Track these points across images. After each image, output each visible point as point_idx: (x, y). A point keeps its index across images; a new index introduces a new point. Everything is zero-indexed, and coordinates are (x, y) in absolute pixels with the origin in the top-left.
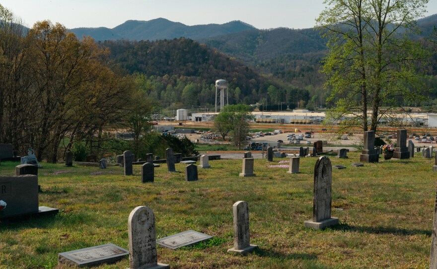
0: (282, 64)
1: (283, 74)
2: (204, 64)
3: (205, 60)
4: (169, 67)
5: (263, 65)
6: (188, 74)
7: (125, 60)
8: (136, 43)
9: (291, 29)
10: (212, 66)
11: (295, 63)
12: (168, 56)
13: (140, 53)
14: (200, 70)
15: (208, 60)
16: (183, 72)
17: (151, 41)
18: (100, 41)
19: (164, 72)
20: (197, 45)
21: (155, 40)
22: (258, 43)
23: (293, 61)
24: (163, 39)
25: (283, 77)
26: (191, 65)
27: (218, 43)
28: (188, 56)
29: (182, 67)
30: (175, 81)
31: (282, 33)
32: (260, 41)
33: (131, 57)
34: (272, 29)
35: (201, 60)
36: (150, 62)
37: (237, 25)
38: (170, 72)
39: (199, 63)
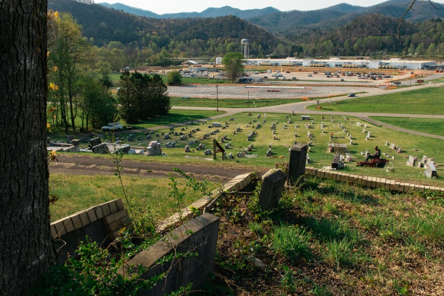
0: (292, 32)
1: (291, 37)
2: (242, 31)
3: (243, 28)
4: (221, 33)
5: (280, 32)
6: (232, 37)
7: (196, 29)
8: (205, 19)
9: (300, 11)
10: (246, 32)
11: (300, 31)
12: (221, 26)
13: (205, 24)
14: (239, 35)
15: (244, 28)
16: (229, 36)
17: (213, 17)
18: (184, 18)
19: (219, 36)
20: (239, 19)
21: (215, 17)
22: (280, 19)
23: (298, 30)
24: (219, 16)
25: (291, 39)
26: (234, 31)
27: (256, 20)
28: (233, 26)
29: (229, 33)
30: (224, 41)
31: (295, 13)
32: (282, 18)
33: (200, 27)
34: (289, 11)
35: (240, 28)
36: (211, 30)
37: (270, 9)
38: (222, 36)
39: (239, 30)
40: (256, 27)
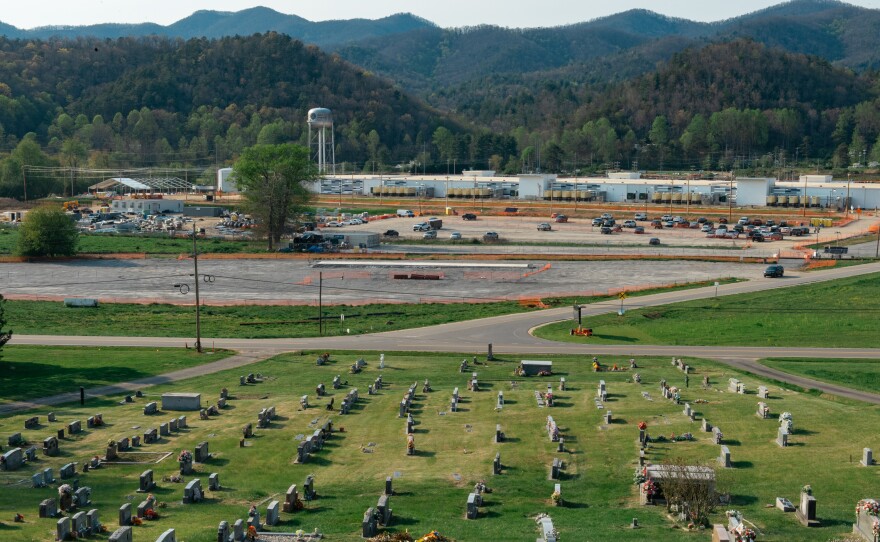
0: (480, 92)
1: (477, 109)
2: (311, 85)
3: (314, 77)
4: (238, 90)
5: (442, 93)
6: (278, 104)
7: (151, 75)
8: (181, 42)
9: (502, 29)
10: (326, 88)
11: (505, 89)
12: (239, 67)
13: (183, 61)
14: (302, 97)
15: (318, 75)
16: (267, 100)
17: (209, 39)
18: (109, 39)
19: (229, 100)
20: (299, 46)
21: (218, 38)
22: (440, 53)
23: (501, 86)
24: (232, 34)
25: (477, 114)
26: (283, 85)
27: (361, 53)
28: (278, 68)
29: (265, 90)
30: (249, 117)
31: (488, 37)
32: (445, 50)
33: (164, 69)
34: (467, 28)
35: (304, 77)
36: (202, 78)
37: (405, 21)
38: (240, 101)
39: (301, 82)
40: (359, 75)
